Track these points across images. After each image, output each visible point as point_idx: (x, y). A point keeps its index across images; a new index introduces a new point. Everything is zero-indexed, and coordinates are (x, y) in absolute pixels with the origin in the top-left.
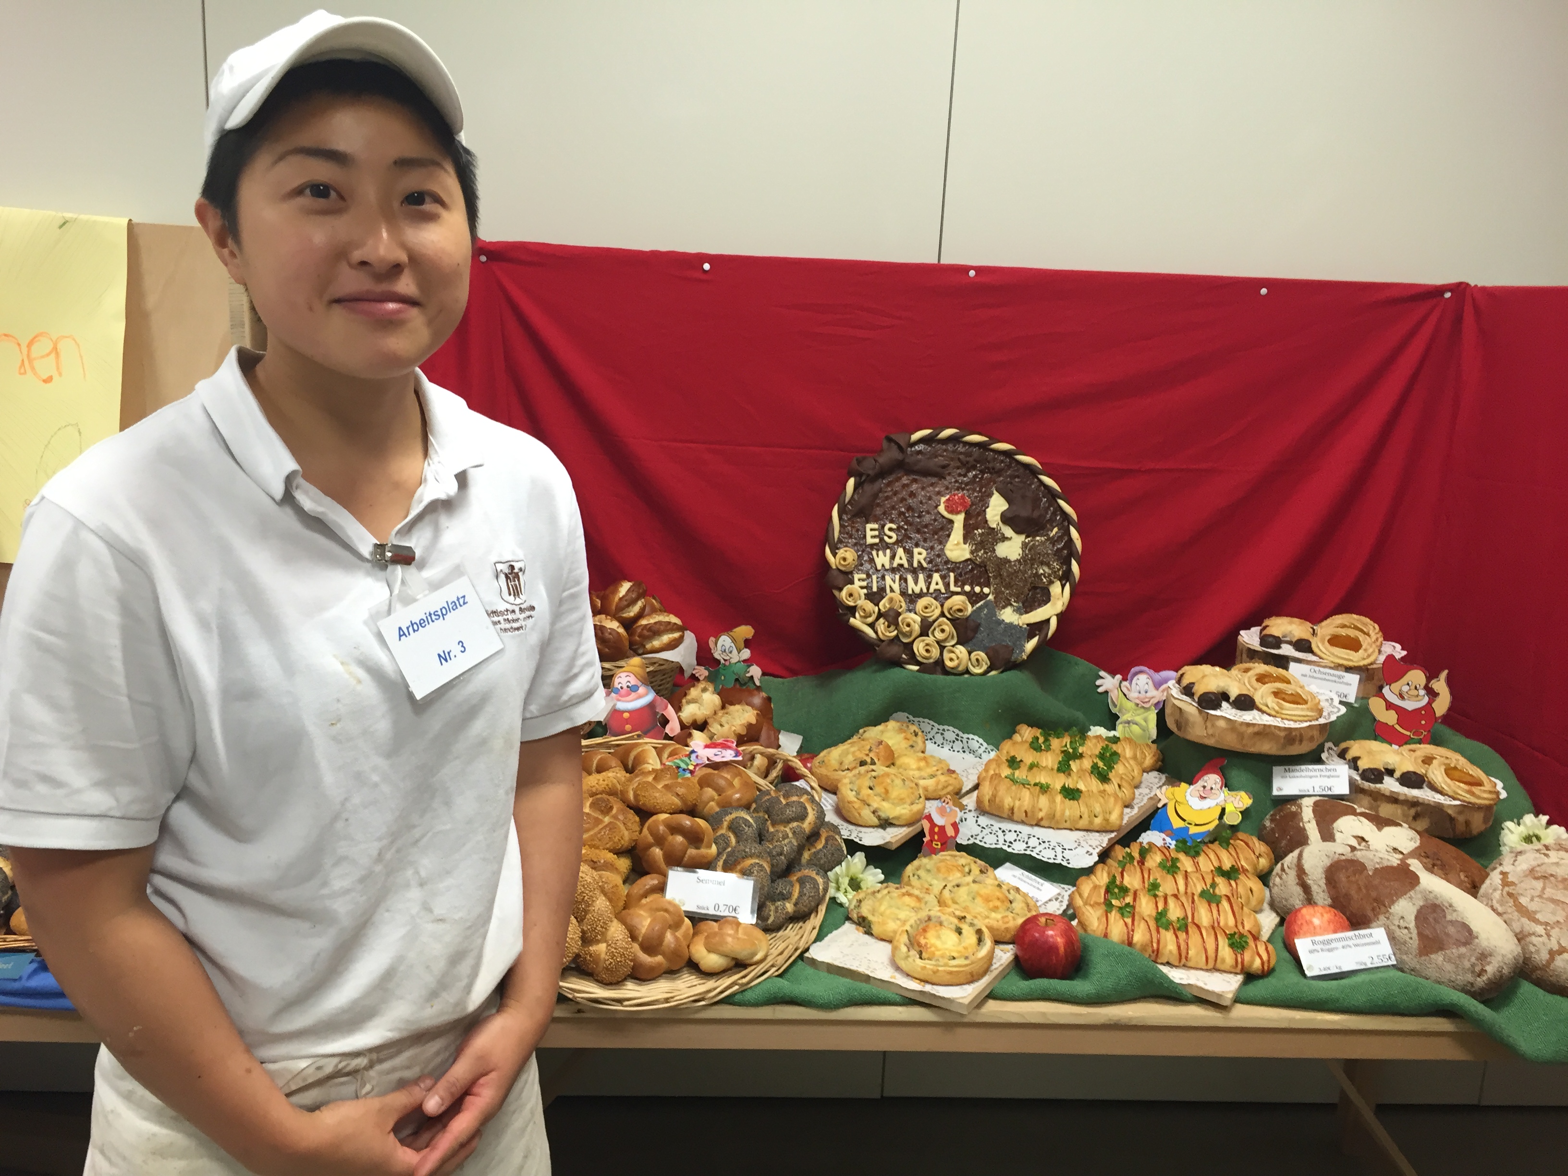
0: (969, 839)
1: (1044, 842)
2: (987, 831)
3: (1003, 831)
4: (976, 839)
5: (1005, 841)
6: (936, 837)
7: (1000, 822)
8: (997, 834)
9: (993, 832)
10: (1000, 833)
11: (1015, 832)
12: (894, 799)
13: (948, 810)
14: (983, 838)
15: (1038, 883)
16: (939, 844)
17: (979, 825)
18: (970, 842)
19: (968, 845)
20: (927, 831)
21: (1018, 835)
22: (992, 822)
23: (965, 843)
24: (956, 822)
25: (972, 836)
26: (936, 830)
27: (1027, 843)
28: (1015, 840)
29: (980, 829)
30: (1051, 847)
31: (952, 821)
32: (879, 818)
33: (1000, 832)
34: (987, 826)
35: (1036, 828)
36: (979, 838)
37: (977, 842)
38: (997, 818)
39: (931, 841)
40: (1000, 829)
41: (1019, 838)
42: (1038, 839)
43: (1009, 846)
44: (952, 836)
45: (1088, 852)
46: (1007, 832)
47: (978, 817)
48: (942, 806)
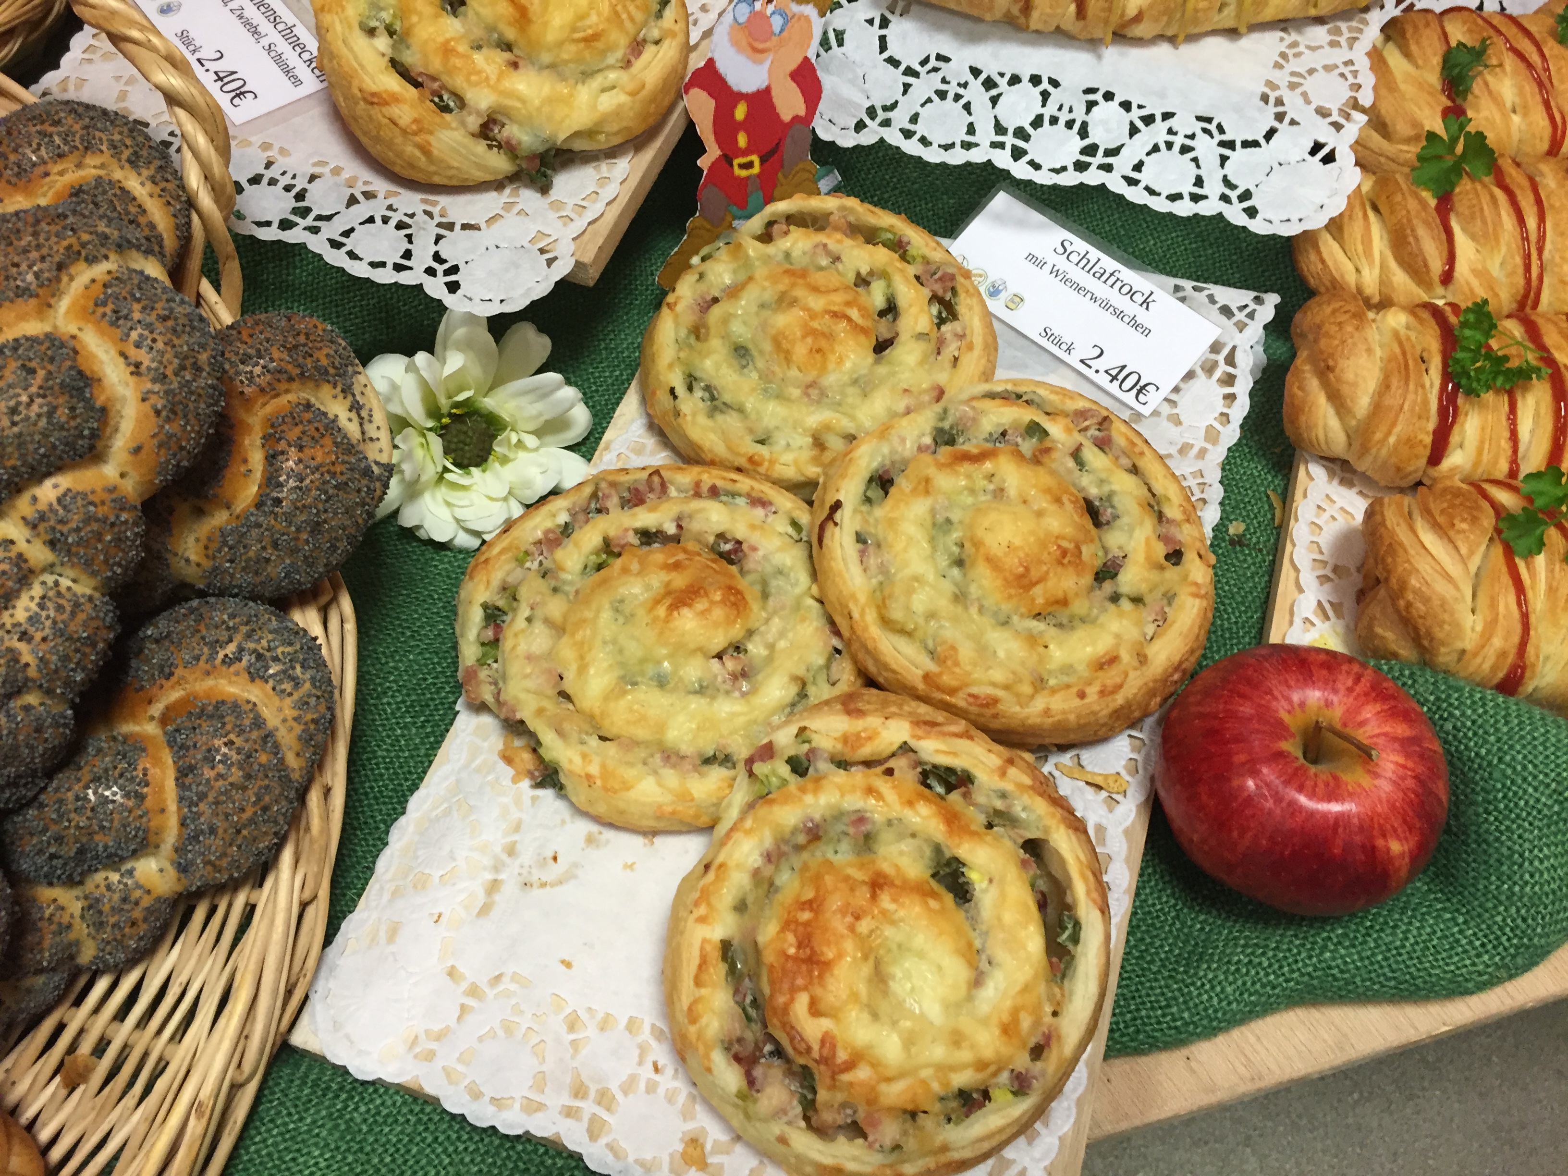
0: (860, 126)
1: (1149, 120)
2: (925, 86)
3: (989, 84)
4: (886, 123)
5: (1000, 129)
6: (742, 140)
7: (973, 39)
8: (968, 95)
9: (952, 89)
10: (976, 93)
11: (1035, 80)
12: (560, 44)
13: (777, 22)
14: (914, 119)
15: (1132, 293)
16: (755, 158)
17: (894, 62)
18: (867, 138)
19: (858, 149)
20: (705, 131)
21: (1045, 95)
22: (943, 44)
23: (848, 140)
24: (806, 60)
25: (871, 112)
26: (740, 112)
27: (1083, 133)
28: (1037, 122)
29: (897, 77)
30: (1179, 141)
31: (794, 63)
32: (509, 148)
33: (976, 85)
34: (924, 62)
35: (1112, 53)
36: (900, 118)
37: (893, 137)
38: (957, 21)
39: (727, 159)
40: (975, 72)
41: (1050, 110)
42: (1126, 106)
43: (1018, 154)
44: (796, 119)
45: (1317, 147)
46: (1003, 82)
47: (885, 23)
48: (754, 14)
